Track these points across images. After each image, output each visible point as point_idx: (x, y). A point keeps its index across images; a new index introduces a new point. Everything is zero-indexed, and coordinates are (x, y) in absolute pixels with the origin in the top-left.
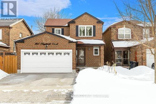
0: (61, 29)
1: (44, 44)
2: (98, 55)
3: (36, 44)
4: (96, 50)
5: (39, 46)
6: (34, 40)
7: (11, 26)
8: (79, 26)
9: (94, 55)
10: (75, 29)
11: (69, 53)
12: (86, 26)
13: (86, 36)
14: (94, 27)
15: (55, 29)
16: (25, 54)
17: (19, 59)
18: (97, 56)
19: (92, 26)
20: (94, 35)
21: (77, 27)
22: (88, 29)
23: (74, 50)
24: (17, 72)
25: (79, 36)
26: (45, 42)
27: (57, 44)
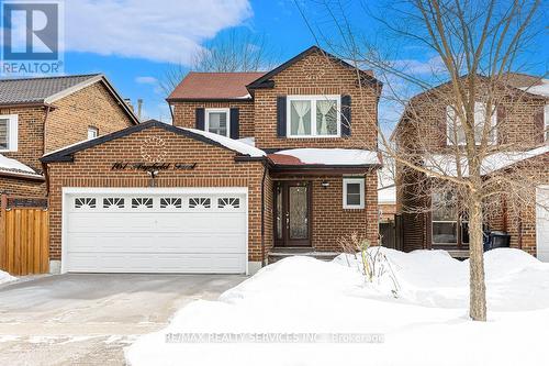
0: (227, 110)
1: (145, 168)
2: (361, 206)
3: (118, 166)
4: (353, 188)
5: (125, 173)
6: (110, 154)
7: (48, 101)
8: (290, 98)
9: (345, 206)
10: (273, 108)
11: (237, 202)
12: (314, 99)
13: (314, 134)
14: (346, 100)
15: (208, 111)
16: (78, 203)
17: (56, 222)
18: (358, 211)
19: (338, 98)
20: (346, 131)
21: (282, 102)
22: (325, 111)
23: (254, 188)
24: (47, 270)
25: (289, 135)
26: (147, 159)
27: (193, 168)
